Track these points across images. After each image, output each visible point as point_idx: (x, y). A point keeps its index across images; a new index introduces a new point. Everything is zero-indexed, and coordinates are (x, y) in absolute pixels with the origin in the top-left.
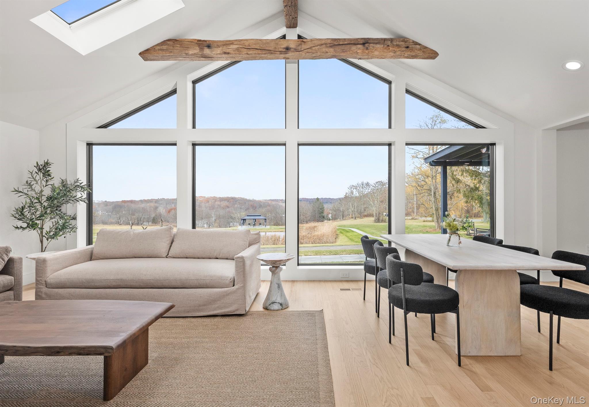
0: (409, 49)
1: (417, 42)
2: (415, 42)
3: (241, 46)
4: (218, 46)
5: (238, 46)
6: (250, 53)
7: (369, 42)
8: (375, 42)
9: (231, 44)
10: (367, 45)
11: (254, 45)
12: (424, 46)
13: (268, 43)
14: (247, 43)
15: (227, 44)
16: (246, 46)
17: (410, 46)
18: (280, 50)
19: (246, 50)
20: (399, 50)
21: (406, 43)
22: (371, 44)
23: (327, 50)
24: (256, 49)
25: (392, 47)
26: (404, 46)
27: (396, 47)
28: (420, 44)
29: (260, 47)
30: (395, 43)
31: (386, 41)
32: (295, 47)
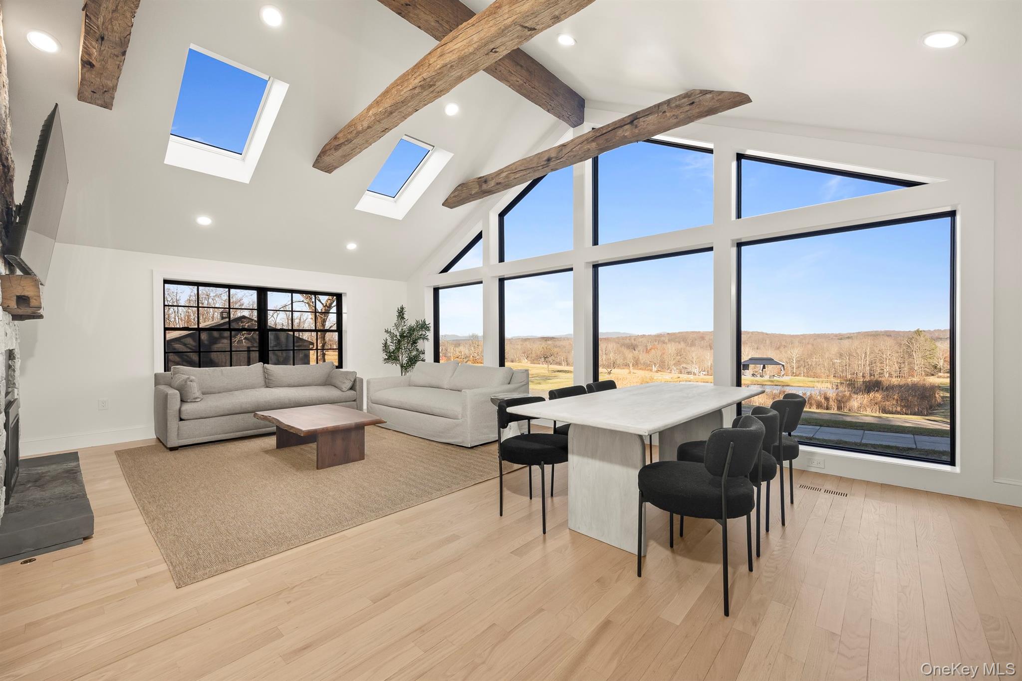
0: (694, 105)
1: (706, 90)
2: (704, 90)
3: (509, 172)
4: (493, 179)
5: (507, 173)
6: (517, 177)
7: (638, 117)
8: (647, 114)
9: (502, 173)
10: (636, 122)
11: (520, 167)
12: (718, 92)
13: (531, 160)
14: (514, 167)
15: (499, 174)
16: (513, 170)
17: (697, 100)
18: (542, 164)
19: (513, 174)
20: (680, 111)
21: (689, 98)
22: (641, 119)
23: (589, 146)
24: (522, 170)
25: (669, 112)
26: (687, 104)
27: (676, 110)
28: (711, 92)
29: (525, 167)
30: (674, 105)
31: (660, 107)
32: (556, 155)
